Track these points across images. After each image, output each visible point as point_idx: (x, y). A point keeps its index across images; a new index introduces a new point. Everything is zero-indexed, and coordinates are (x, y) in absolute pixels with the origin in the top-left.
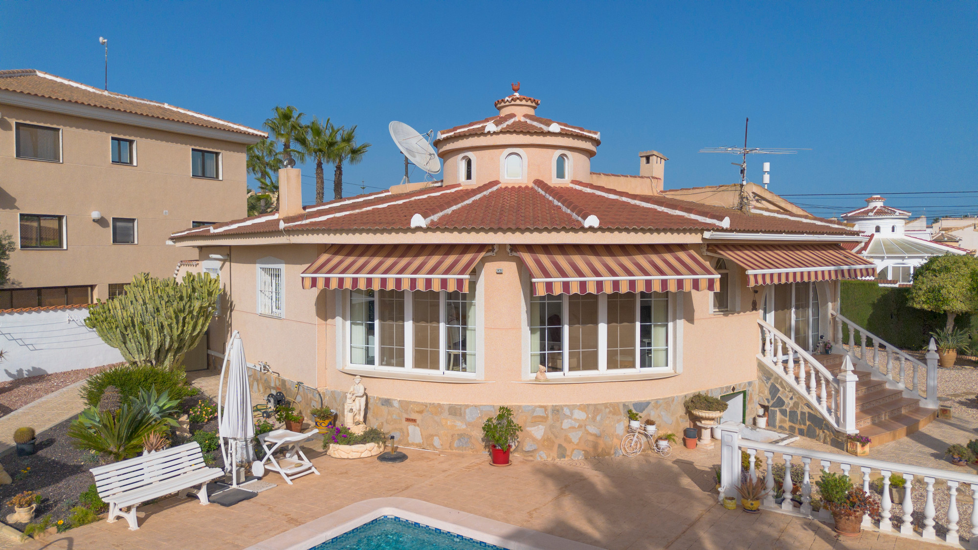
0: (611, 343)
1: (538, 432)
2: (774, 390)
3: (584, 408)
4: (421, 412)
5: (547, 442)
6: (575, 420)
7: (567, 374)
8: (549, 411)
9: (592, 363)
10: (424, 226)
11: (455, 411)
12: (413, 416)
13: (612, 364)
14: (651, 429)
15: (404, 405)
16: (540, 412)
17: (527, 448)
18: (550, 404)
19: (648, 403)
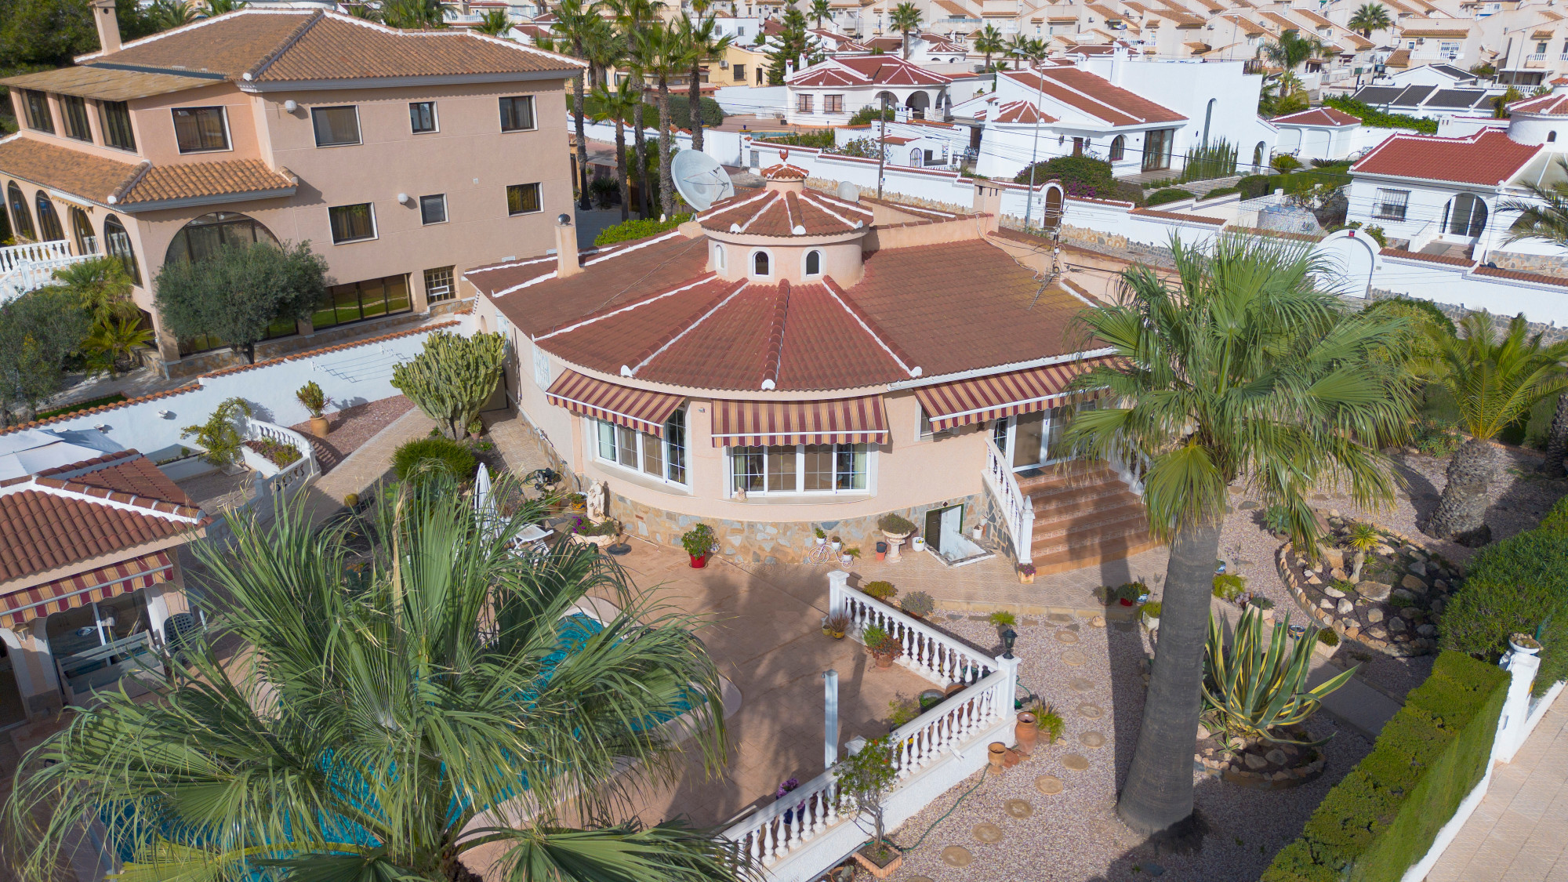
0: (808, 466)
1: (737, 540)
3: (775, 525)
4: (646, 512)
5: (744, 549)
6: (768, 534)
7: (765, 493)
8: (745, 526)
9: (790, 484)
11: (671, 516)
12: (641, 515)
13: (809, 484)
14: (835, 545)
15: (635, 504)
16: (739, 526)
17: (727, 552)
18: (745, 520)
19: (837, 523)
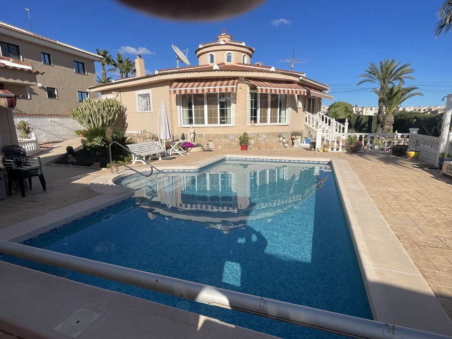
0: (271, 114)
1: (252, 142)
2: (309, 132)
3: (266, 134)
4: (214, 137)
5: (255, 145)
6: (263, 138)
7: (259, 124)
8: (256, 135)
9: (266, 121)
10: (218, 69)
11: (226, 136)
12: (211, 139)
13: (271, 122)
14: (284, 140)
15: (207, 136)
16: (253, 135)
18: (256, 133)
19: (283, 133)
